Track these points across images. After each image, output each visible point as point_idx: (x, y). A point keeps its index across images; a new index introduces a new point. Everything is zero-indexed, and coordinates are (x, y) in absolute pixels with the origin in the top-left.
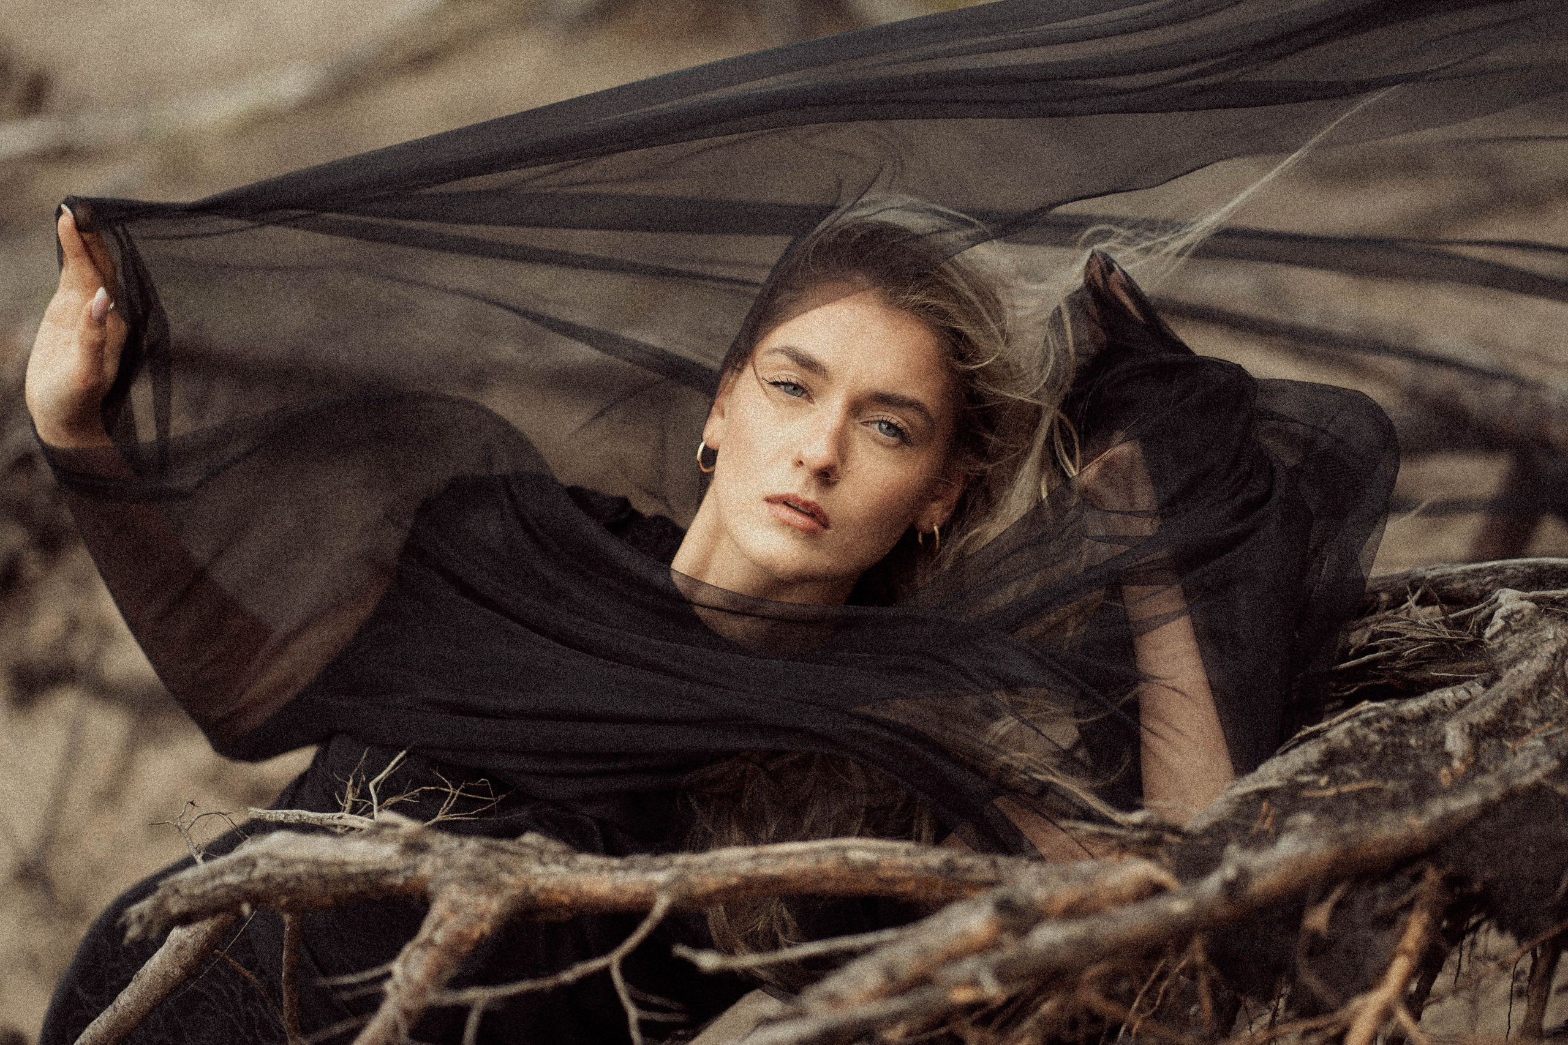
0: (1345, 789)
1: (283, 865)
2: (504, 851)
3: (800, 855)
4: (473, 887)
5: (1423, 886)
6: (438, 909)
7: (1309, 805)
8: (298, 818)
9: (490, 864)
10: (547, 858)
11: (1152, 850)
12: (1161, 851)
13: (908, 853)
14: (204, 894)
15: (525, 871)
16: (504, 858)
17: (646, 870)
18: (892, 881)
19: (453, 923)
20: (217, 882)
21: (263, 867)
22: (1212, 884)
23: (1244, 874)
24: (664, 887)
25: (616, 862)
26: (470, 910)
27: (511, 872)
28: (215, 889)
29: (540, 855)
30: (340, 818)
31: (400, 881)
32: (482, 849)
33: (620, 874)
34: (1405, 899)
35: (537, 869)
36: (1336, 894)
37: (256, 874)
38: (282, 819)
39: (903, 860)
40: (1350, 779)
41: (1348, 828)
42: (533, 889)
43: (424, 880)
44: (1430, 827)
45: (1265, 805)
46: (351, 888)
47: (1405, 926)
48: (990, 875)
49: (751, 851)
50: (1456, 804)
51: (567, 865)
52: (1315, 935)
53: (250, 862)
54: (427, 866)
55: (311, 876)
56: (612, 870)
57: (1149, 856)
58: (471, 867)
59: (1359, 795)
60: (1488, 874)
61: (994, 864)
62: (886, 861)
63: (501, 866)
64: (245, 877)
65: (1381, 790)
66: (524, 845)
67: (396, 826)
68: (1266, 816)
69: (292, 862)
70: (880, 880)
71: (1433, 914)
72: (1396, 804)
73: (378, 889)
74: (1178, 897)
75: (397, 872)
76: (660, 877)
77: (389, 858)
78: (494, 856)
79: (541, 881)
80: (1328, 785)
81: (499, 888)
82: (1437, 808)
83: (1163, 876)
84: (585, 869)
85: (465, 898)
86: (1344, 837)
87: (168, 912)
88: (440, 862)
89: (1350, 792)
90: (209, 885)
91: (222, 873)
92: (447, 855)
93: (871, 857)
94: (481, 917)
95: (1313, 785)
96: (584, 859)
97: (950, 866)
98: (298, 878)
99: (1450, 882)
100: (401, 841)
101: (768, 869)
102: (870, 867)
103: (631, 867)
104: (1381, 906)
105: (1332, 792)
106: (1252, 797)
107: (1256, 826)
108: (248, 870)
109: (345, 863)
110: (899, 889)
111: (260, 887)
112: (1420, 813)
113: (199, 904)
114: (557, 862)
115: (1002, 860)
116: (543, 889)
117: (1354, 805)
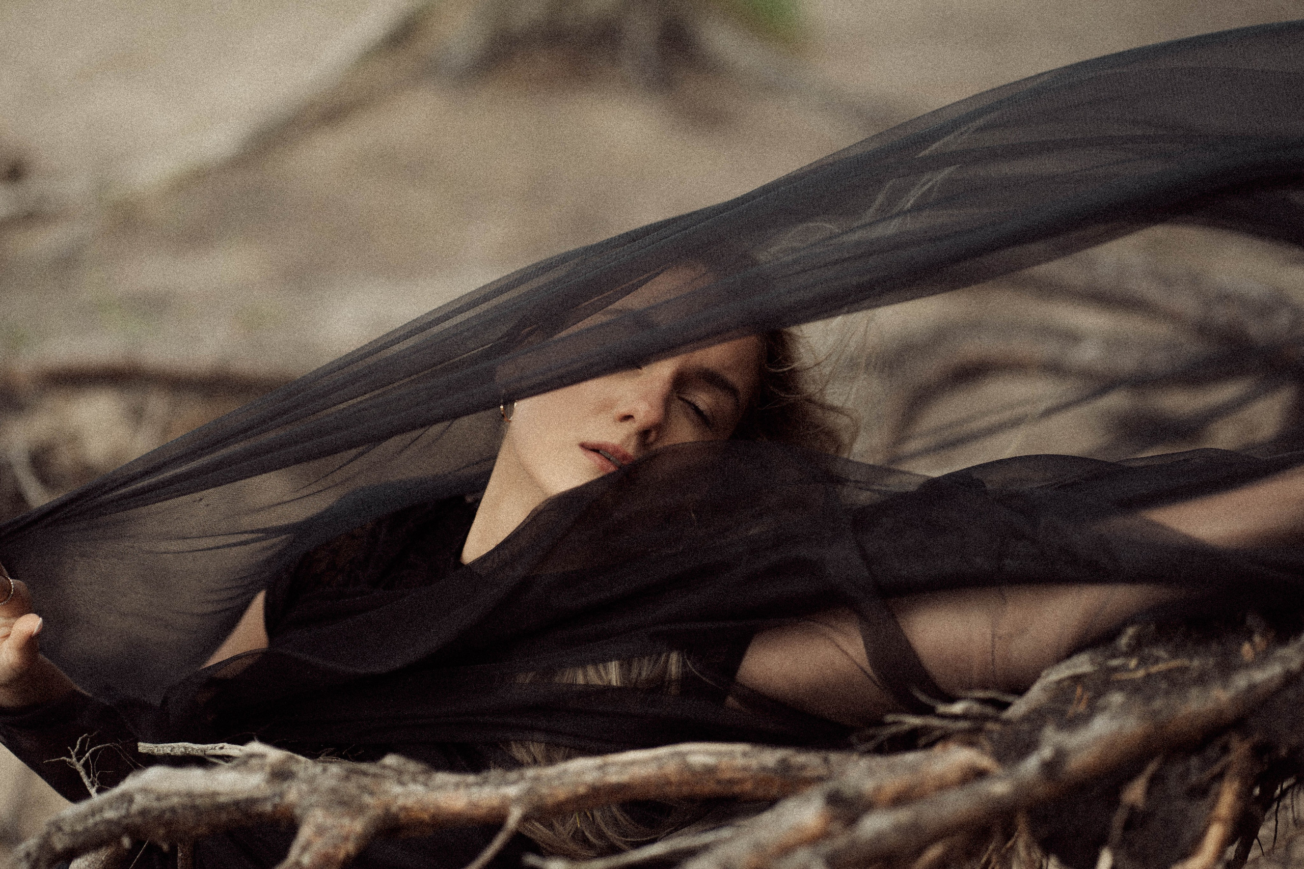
0: (1154, 669)
1: (158, 799)
2: (365, 774)
3: (644, 762)
4: (339, 810)
5: (1232, 757)
6: (305, 832)
7: (1121, 686)
8: (183, 750)
9: (351, 787)
10: (406, 778)
11: (974, 739)
12: (982, 739)
13: (745, 754)
14: (86, 830)
15: (386, 792)
16: (366, 781)
17: (498, 785)
18: (731, 782)
19: (319, 845)
20: (98, 818)
21: (140, 801)
22: (1031, 765)
23: (1060, 755)
24: (518, 800)
25: (471, 778)
26: (335, 832)
27: (372, 793)
28: (96, 824)
29: (399, 776)
30: (222, 748)
31: (268, 807)
32: (344, 773)
33: (474, 789)
34: (1216, 769)
35: (397, 789)
36: (1152, 768)
37: (135, 808)
38: (169, 752)
39: (740, 762)
40: (1157, 660)
41: (1158, 704)
42: (394, 809)
43: (290, 807)
44: (1234, 700)
45: (1079, 690)
46: (224, 817)
47: (1218, 795)
48: (822, 771)
49: (597, 761)
50: (1260, 676)
51: (426, 785)
52: (1132, 809)
53: (128, 798)
54: (293, 793)
55: (184, 807)
56: (468, 786)
57: (970, 744)
58: (334, 791)
59: (1167, 675)
60: (1294, 740)
61: (826, 760)
62: (725, 762)
63: (364, 789)
64: (123, 812)
65: (1187, 668)
66: (384, 767)
67: (262, 756)
68: (1080, 700)
69: (167, 796)
70: (719, 782)
71: (1243, 783)
72: (1202, 680)
73: (248, 815)
74: (999, 778)
75: (265, 799)
76: (512, 791)
77: (258, 787)
78: (354, 778)
79: (401, 802)
80: (1137, 667)
81: (361, 809)
82: (1241, 681)
83: (985, 761)
84: (441, 787)
85: (329, 821)
86: (1155, 713)
87: (52, 849)
88: (304, 787)
89: (1159, 673)
90: (91, 821)
91: (101, 810)
92: (311, 780)
93: (710, 760)
94: (346, 839)
95: (1124, 668)
96: (441, 777)
97: (784, 765)
98: (173, 810)
99: (1259, 751)
100: (268, 769)
101: (614, 777)
102: (710, 771)
103: (485, 782)
104: (1194, 779)
105: (1141, 673)
106: (1066, 683)
107: (1071, 710)
108: (125, 805)
109: (215, 794)
110: (737, 789)
111: (138, 820)
112: (1225, 687)
113: (81, 839)
114: (415, 780)
115: (834, 757)
116: (404, 808)
117: (1164, 685)
